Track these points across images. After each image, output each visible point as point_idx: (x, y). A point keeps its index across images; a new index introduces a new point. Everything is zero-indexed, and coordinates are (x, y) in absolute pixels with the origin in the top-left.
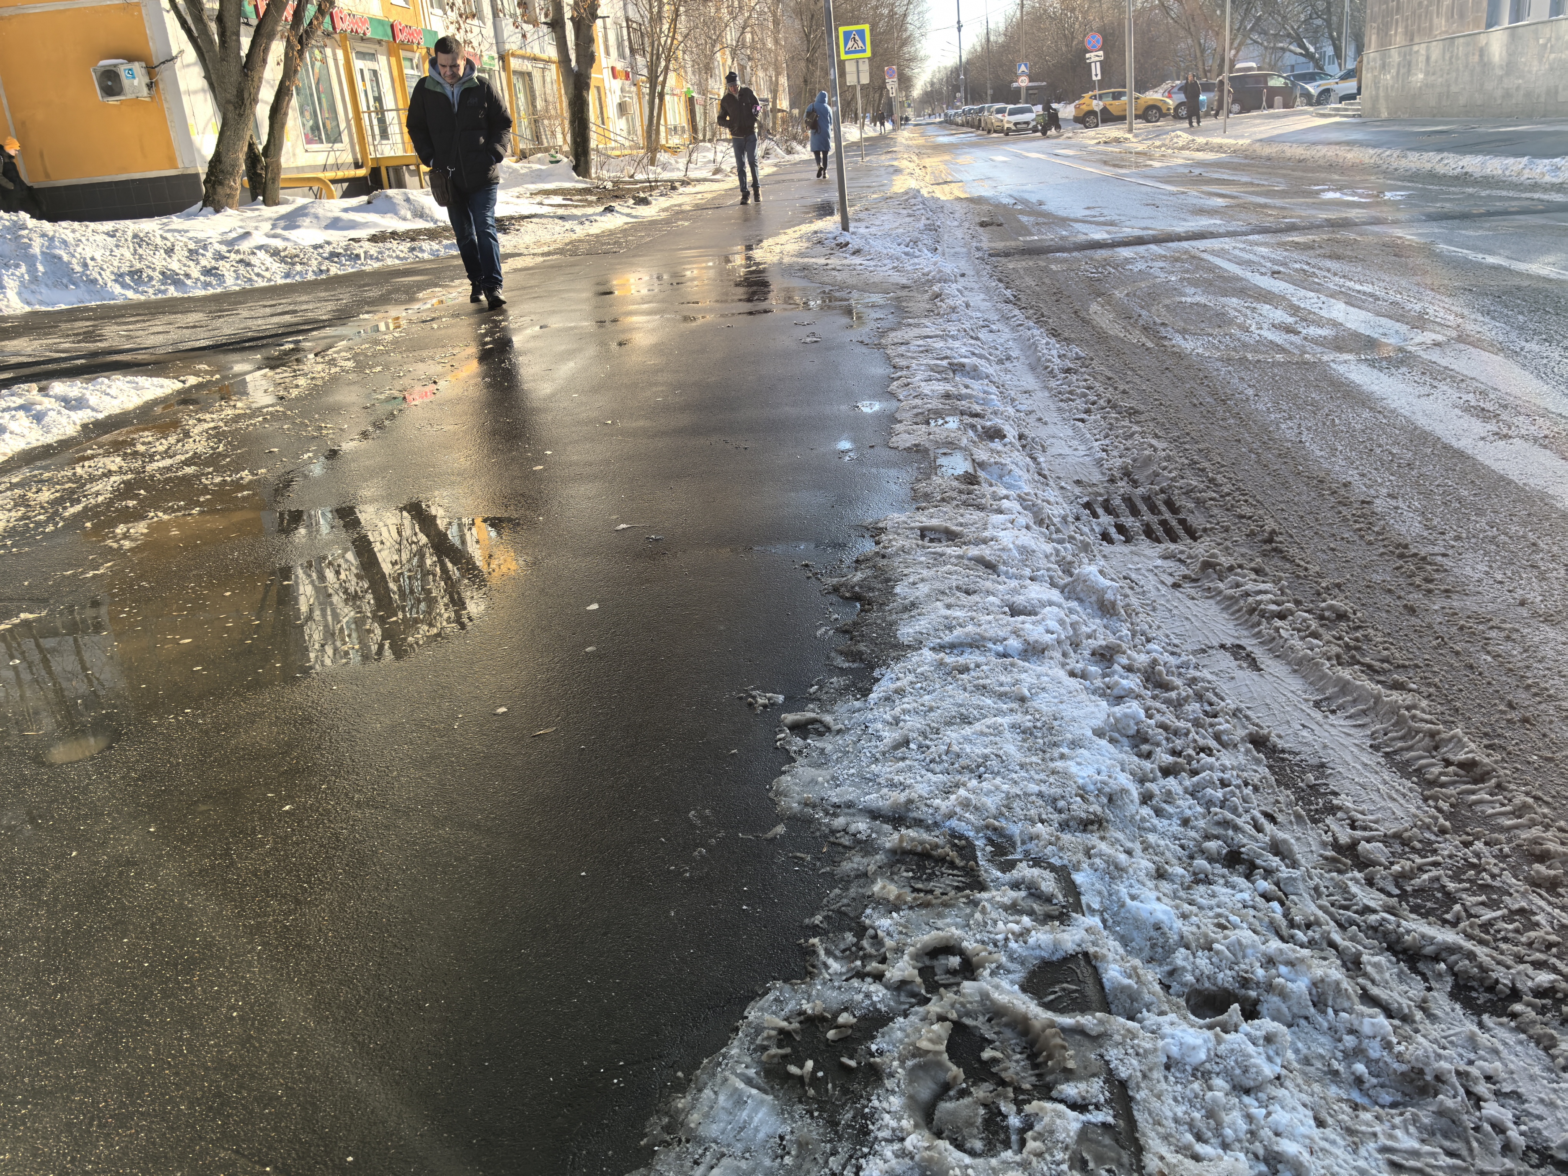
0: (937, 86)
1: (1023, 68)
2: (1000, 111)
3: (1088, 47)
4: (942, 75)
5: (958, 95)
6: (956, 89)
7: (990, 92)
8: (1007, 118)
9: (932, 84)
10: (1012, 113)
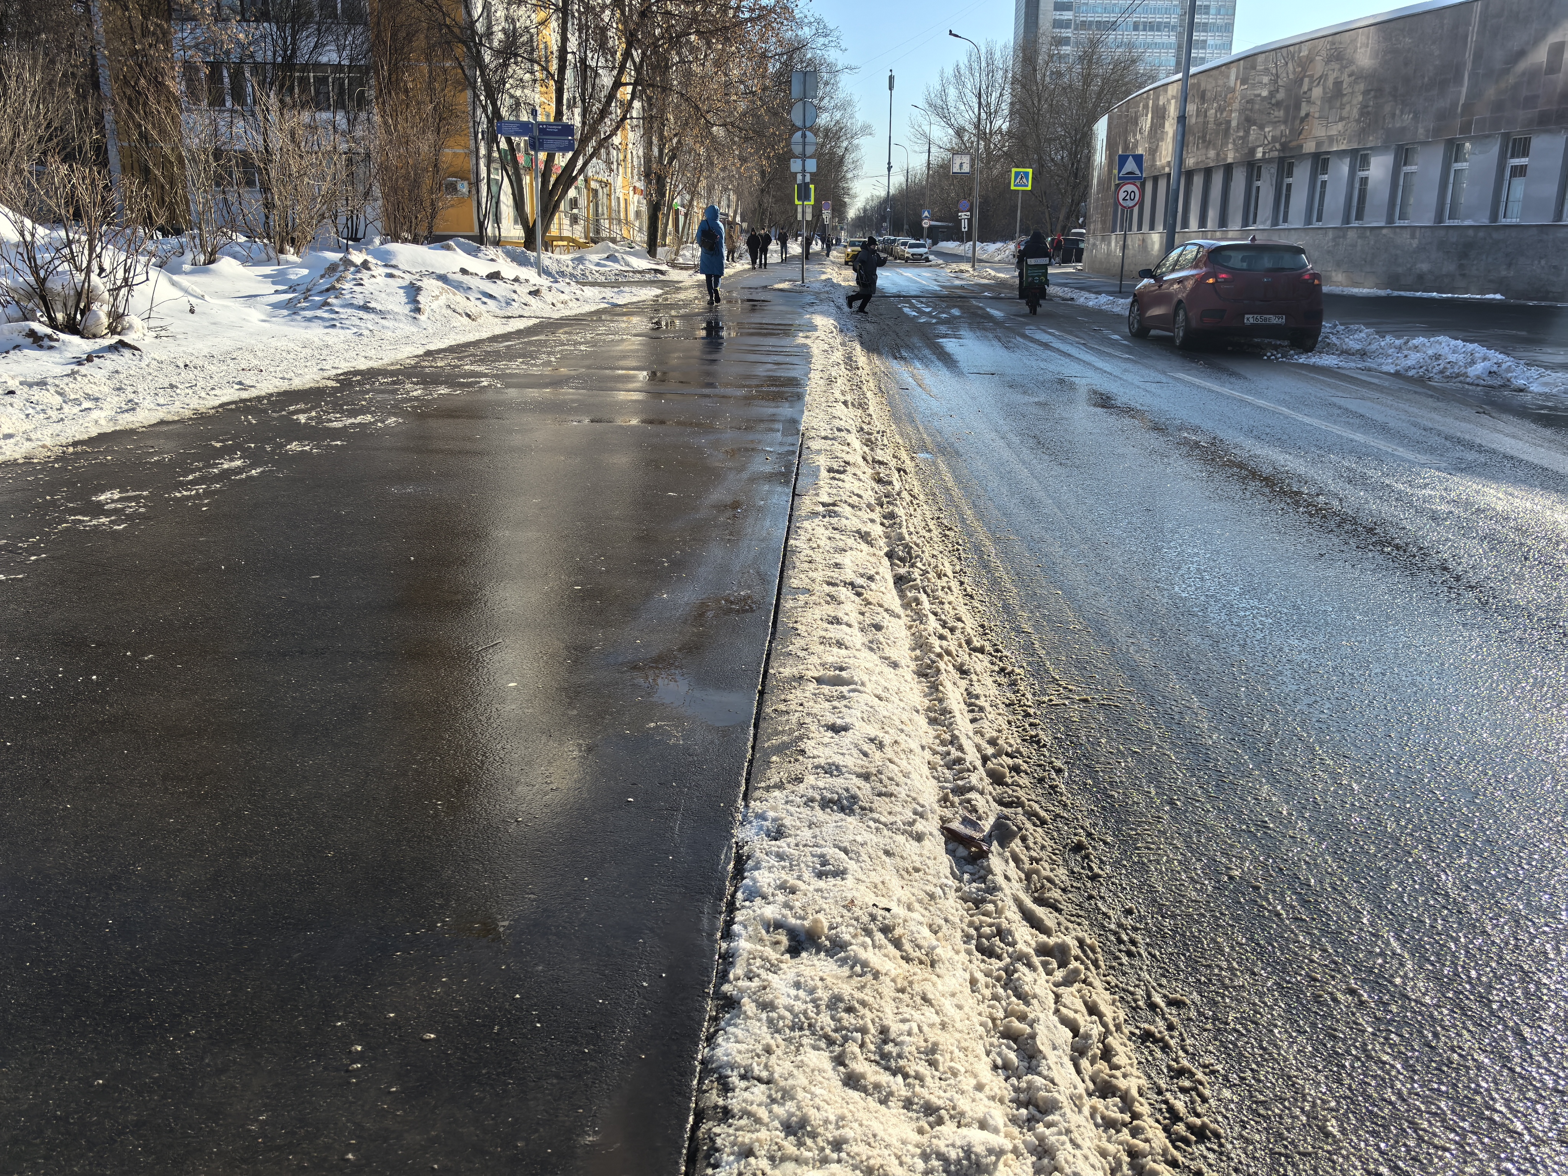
0: (869, 214)
1: (926, 214)
2: (904, 244)
3: (961, 208)
4: (876, 202)
5: (884, 224)
6: (883, 219)
7: (906, 227)
8: (907, 250)
9: (865, 210)
10: (912, 246)
